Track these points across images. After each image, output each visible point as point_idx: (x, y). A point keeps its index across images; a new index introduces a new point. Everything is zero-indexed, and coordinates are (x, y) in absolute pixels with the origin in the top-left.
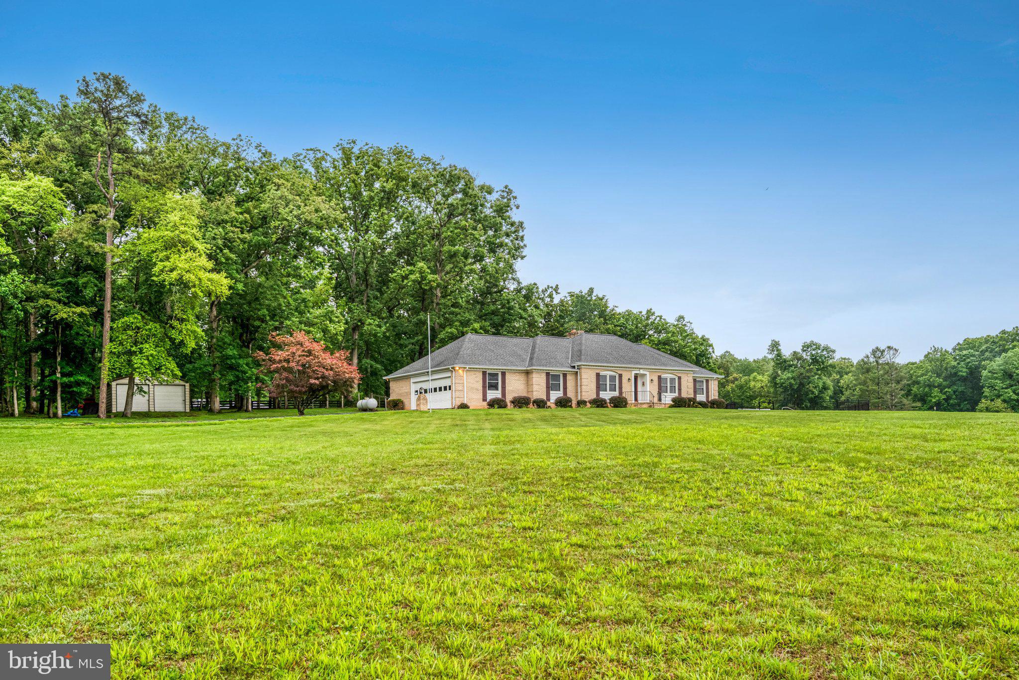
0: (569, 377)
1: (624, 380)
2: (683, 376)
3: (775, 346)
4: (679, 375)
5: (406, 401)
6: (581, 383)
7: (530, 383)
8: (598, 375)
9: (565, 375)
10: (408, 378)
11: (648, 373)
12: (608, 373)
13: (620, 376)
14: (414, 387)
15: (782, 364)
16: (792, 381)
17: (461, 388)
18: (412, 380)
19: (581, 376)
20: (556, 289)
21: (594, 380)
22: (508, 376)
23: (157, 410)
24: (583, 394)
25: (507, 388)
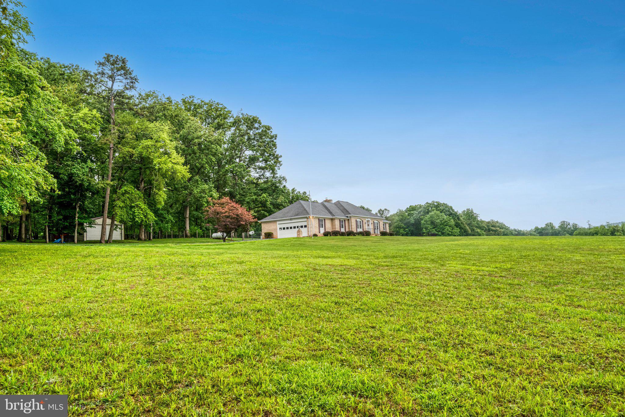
1: (364, 223)
2: (380, 222)
5: (274, 234)
6: (351, 224)
7: (334, 224)
8: (356, 220)
9: (345, 221)
10: (275, 221)
12: (359, 220)
13: (362, 221)
14: (279, 226)
17: (311, 227)
18: (278, 223)
19: (351, 221)
21: (355, 223)
22: (326, 221)
24: (352, 229)
25: (326, 227)
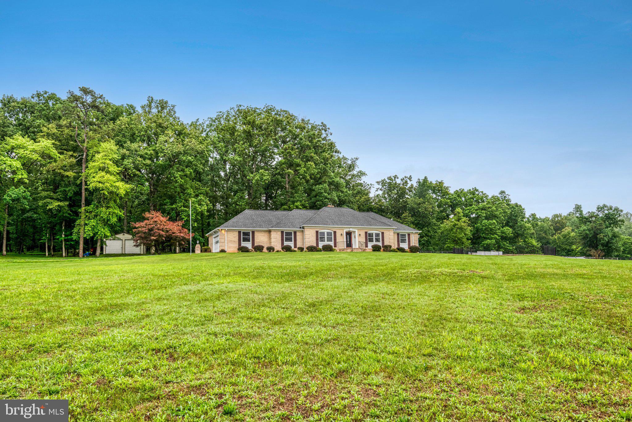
0: (298, 234)
1: (338, 235)
2: (385, 232)
3: (578, 208)
4: (383, 231)
5: (211, 249)
6: (305, 237)
8: (317, 232)
9: (295, 233)
11: (356, 231)
12: (326, 231)
13: (335, 232)
14: (214, 240)
15: (584, 220)
16: (588, 232)
17: (223, 241)
18: (213, 236)
19: (306, 233)
20: (410, 178)
21: (315, 235)
22: (256, 234)
23: (126, 253)
24: (306, 243)
